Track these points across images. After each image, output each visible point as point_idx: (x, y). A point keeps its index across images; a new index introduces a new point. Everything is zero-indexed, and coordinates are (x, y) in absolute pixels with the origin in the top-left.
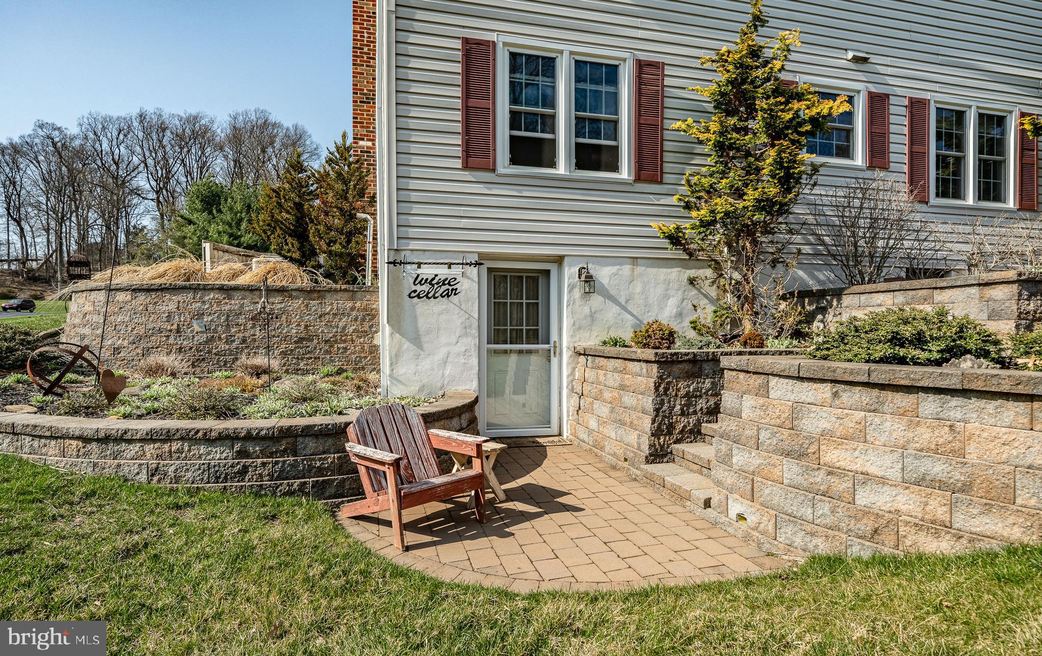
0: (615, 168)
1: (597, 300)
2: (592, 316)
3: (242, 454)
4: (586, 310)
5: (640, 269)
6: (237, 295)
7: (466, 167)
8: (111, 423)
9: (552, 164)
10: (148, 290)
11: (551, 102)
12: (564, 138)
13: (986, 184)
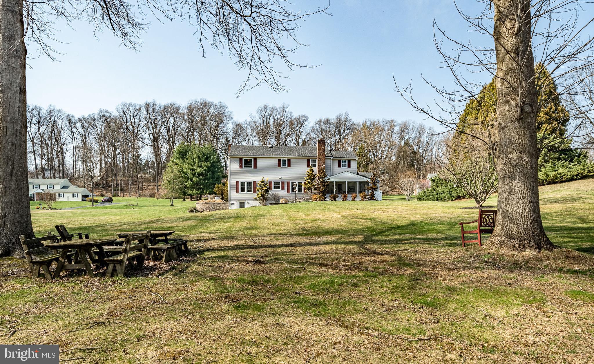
0: (251, 192)
4: (248, 205)
5: (254, 202)
7: (236, 193)
9: (245, 192)
11: (245, 186)
12: (246, 189)
13: (300, 190)
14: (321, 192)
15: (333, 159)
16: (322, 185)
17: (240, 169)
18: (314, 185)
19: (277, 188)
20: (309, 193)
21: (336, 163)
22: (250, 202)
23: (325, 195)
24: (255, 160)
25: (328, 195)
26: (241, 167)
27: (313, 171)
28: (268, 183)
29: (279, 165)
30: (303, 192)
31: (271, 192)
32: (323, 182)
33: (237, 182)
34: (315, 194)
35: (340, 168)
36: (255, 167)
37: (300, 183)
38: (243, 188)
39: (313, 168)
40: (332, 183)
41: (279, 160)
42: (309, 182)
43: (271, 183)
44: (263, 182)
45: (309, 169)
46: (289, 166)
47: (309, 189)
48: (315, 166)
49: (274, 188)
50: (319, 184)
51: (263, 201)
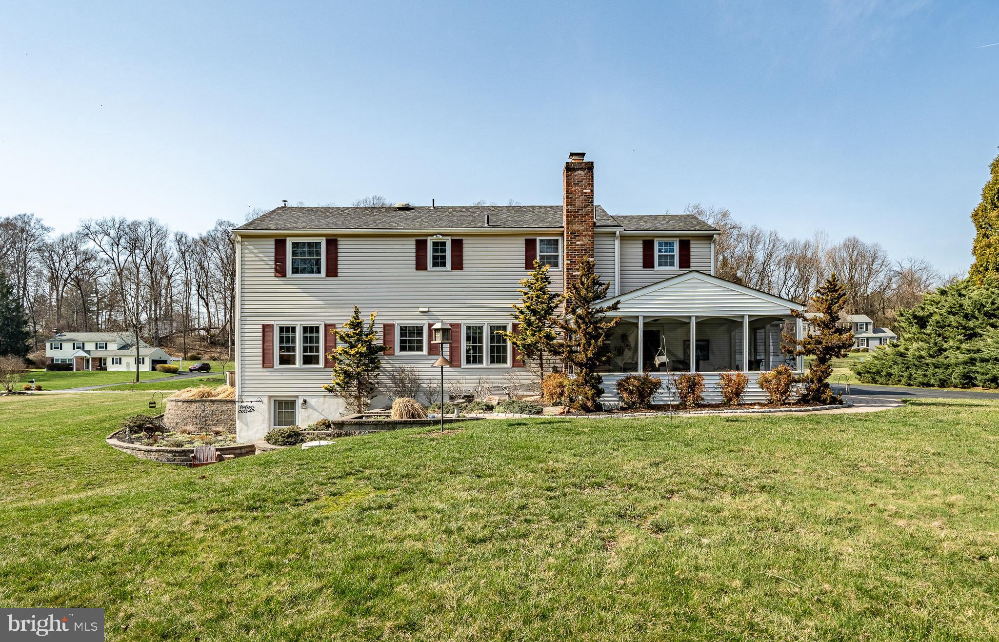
0: (318, 363)
1: (310, 411)
2: (308, 416)
3: (174, 456)
4: (306, 414)
5: (327, 399)
6: (216, 403)
7: (263, 367)
8: (155, 448)
9: (294, 364)
10: (187, 402)
11: (294, 341)
12: (299, 354)
13: (497, 356)
14: (580, 365)
15: (623, 238)
16: (586, 333)
17: (279, 281)
18: (549, 337)
19: (411, 349)
20: (533, 364)
21: (637, 251)
22: (312, 401)
23: (599, 380)
24: (332, 243)
25: (610, 380)
26: (280, 271)
27: (546, 279)
28: (379, 329)
29: (421, 265)
30: (509, 364)
31: (386, 363)
32: (589, 320)
33: (264, 326)
34: (555, 370)
35: (649, 271)
36: (332, 271)
37: (498, 328)
38: (288, 349)
39: (547, 268)
40: (628, 324)
41: (421, 245)
42: (529, 323)
43: (388, 329)
44: (356, 325)
45: (531, 272)
46: (458, 265)
47: (530, 350)
48: (556, 265)
49: (403, 348)
50: (569, 331)
51: (358, 398)
